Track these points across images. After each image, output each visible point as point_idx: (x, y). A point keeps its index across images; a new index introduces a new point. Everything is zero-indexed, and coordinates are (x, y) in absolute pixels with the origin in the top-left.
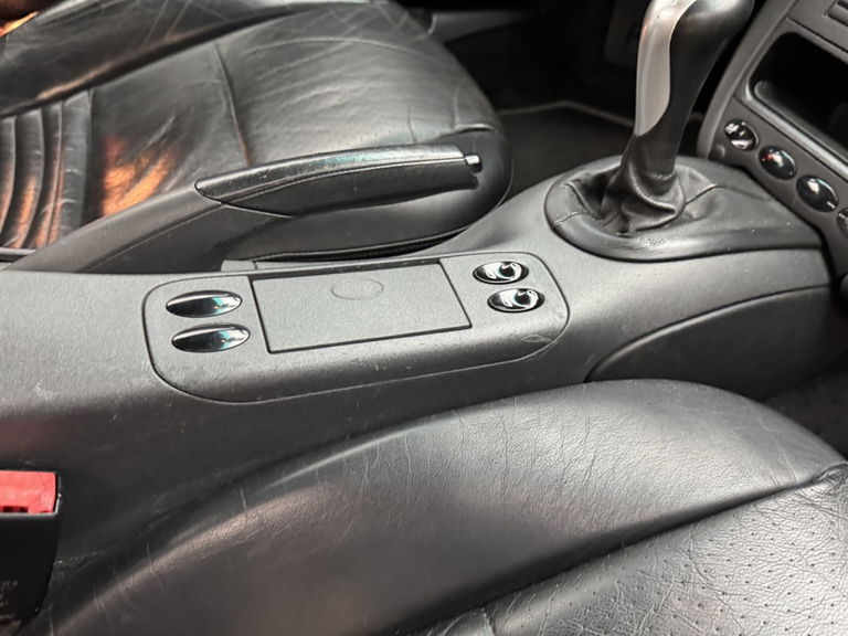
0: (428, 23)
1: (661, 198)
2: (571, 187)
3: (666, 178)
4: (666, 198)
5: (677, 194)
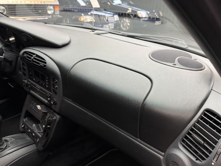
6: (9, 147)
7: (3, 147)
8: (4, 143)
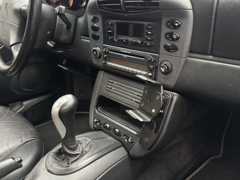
0: (22, 105)
1: (76, 151)
2: (52, 155)
3: (75, 146)
4: (77, 150)
5: (80, 148)
6: (87, 152)
7: (79, 153)
8: (77, 144)
